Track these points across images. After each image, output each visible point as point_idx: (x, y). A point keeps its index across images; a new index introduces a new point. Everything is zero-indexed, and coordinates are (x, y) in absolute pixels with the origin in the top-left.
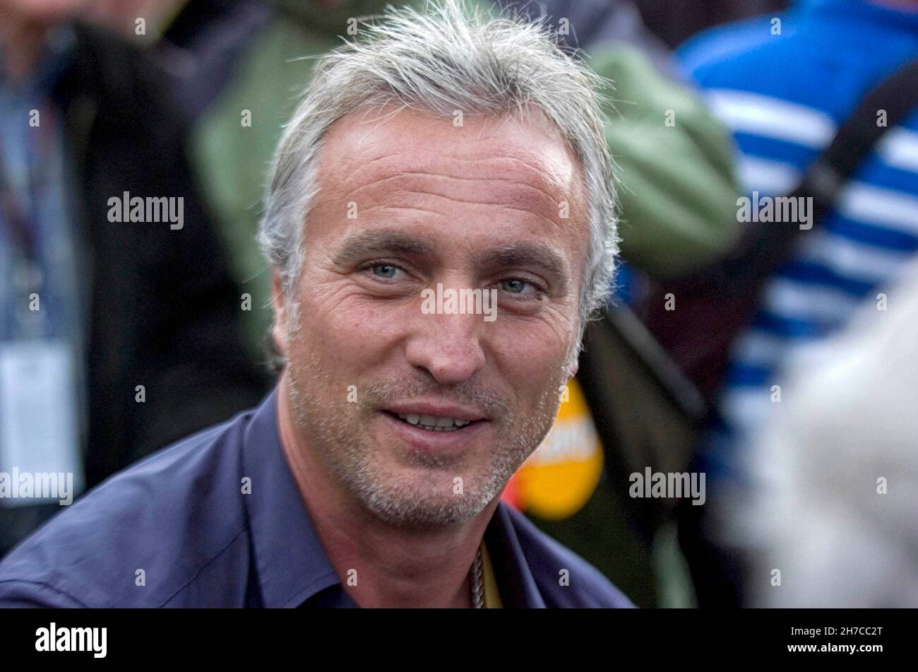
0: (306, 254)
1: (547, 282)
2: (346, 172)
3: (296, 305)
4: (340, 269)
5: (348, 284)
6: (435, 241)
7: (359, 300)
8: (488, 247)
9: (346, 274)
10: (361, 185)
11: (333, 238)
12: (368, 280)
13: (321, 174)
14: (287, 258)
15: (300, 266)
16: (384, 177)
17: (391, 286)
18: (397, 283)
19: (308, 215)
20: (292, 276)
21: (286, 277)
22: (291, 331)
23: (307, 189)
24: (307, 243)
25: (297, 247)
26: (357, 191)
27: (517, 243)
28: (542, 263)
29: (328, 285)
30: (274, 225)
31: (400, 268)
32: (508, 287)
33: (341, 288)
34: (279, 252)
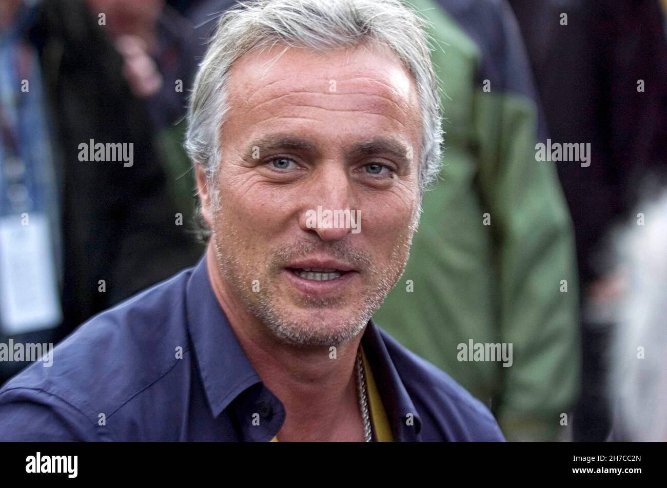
0: (222, 155)
1: (396, 164)
2: (248, 94)
3: (217, 192)
4: (247, 164)
5: (254, 175)
6: (316, 140)
7: (261, 186)
8: (354, 142)
9: (252, 167)
10: (260, 103)
11: (241, 142)
12: (268, 171)
13: (230, 97)
14: (208, 158)
15: (218, 163)
16: (277, 97)
17: (285, 174)
18: (290, 172)
19: (222, 127)
20: (213, 171)
21: (209, 172)
22: (214, 211)
23: (220, 108)
24: (223, 147)
25: (215, 150)
26: (257, 107)
27: (374, 138)
28: (392, 152)
29: (240, 176)
30: (197, 135)
31: (292, 160)
32: (370, 169)
33: (249, 178)
34: (202, 154)
